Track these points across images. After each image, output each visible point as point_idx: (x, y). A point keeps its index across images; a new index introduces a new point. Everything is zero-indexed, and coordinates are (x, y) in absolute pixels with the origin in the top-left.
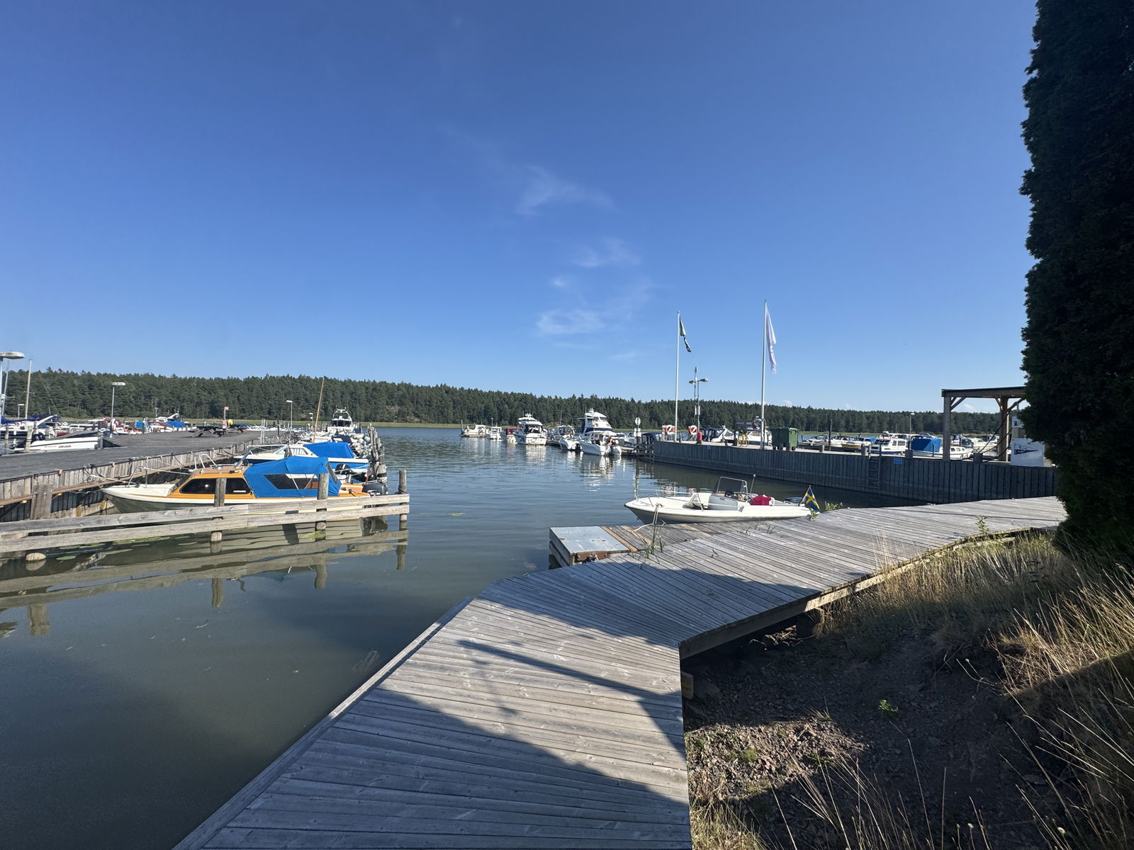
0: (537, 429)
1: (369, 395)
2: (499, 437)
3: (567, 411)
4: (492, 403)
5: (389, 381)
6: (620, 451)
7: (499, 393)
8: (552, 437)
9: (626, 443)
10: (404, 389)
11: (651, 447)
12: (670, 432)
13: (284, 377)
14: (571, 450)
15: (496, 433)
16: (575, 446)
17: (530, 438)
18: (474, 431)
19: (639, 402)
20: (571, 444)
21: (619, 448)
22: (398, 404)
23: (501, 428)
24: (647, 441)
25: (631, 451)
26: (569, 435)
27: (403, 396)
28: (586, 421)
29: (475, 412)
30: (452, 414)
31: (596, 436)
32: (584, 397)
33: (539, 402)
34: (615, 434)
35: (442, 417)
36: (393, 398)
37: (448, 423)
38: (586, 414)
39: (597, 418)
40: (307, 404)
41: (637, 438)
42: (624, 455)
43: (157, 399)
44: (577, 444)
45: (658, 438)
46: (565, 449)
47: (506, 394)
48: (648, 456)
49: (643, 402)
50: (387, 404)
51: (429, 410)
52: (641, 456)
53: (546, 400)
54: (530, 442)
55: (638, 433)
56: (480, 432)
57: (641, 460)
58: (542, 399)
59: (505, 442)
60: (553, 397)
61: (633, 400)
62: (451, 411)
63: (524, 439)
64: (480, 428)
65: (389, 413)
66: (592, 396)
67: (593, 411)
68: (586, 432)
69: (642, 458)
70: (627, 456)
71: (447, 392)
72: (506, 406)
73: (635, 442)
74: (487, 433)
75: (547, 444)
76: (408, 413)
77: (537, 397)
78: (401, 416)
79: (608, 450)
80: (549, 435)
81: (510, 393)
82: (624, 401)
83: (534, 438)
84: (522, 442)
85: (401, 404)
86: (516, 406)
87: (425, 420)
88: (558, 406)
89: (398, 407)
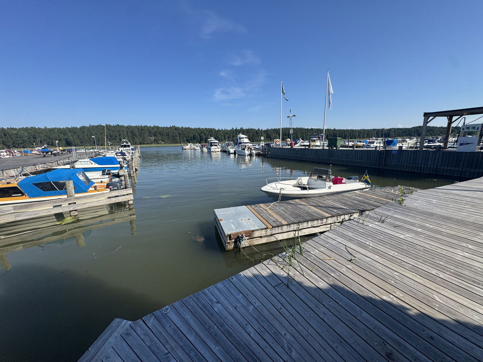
0: (216, 144)
1: (140, 132)
2: (199, 149)
3: (230, 136)
4: (197, 133)
5: (149, 125)
6: (255, 153)
7: (199, 129)
9: (257, 149)
10: (155, 128)
11: (269, 150)
12: (278, 143)
13: (98, 125)
14: (232, 153)
15: (197, 147)
16: (234, 151)
17: (213, 148)
18: (188, 146)
19: (262, 130)
20: (232, 151)
21: (254, 152)
22: (154, 136)
23: (200, 145)
24: (267, 147)
25: (260, 152)
26: (231, 146)
27: (156, 132)
28: (238, 139)
29: (189, 138)
31: (243, 146)
32: (237, 129)
33: (217, 131)
34: (252, 145)
35: (175, 141)
36: (151, 133)
37: (177, 143)
38: (238, 136)
39: (243, 137)
40: (111, 138)
41: (262, 146)
42: (256, 155)
43: (39, 139)
44: (235, 151)
45: (272, 146)
46: (229, 153)
47: (202, 129)
48: (268, 154)
49: (264, 130)
50: (149, 136)
51: (168, 138)
52: (264, 155)
53: (220, 131)
54: (213, 150)
55: (263, 144)
56: (191, 147)
57: (265, 157)
58: (219, 130)
59: (202, 151)
60: (224, 129)
61: (259, 129)
62: (178, 138)
63: (210, 149)
64: (191, 145)
65: (150, 140)
66: (241, 128)
67: (241, 135)
68: (239, 144)
69: (265, 155)
70: (258, 155)
71: (175, 129)
72: (203, 134)
73: (261, 148)
74: (194, 147)
75: (221, 151)
76: (159, 140)
77: (217, 130)
78: (156, 142)
79: (249, 152)
80: (222, 147)
81: (204, 128)
82: (255, 129)
83: (215, 148)
84: (210, 151)
85: (155, 136)
86: (207, 134)
87: (167, 143)
88: (226, 133)
89: (154, 137)
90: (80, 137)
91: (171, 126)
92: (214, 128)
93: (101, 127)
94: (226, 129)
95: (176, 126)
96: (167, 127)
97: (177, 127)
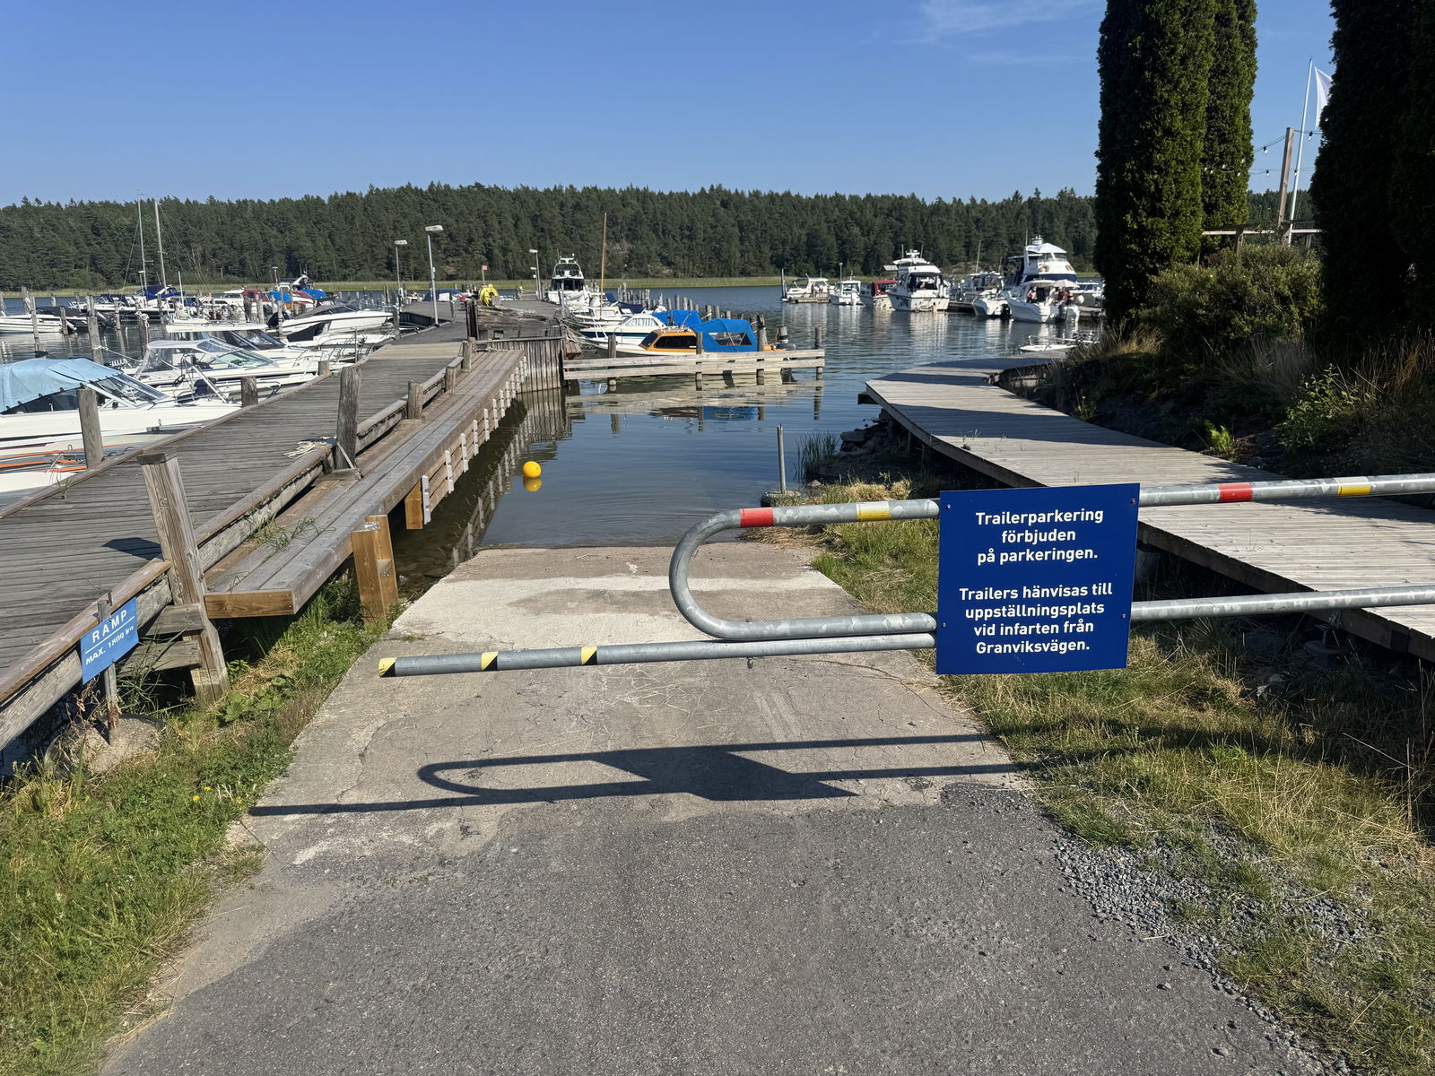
0: (931, 281)
1: (568, 220)
2: (857, 299)
3: (997, 235)
4: (824, 225)
7: (838, 198)
8: (960, 295)
10: (634, 202)
13: (402, 188)
14: (994, 317)
15: (850, 295)
16: (1000, 309)
17: (919, 297)
18: (806, 290)
20: (994, 307)
21: (1077, 309)
22: (627, 237)
23: (859, 282)
26: (994, 291)
27: (636, 219)
28: (1027, 261)
29: (788, 248)
30: (738, 255)
34: (1078, 285)
35: (718, 263)
36: (615, 224)
37: (730, 276)
38: (1027, 247)
39: (1049, 254)
40: (452, 246)
42: (1083, 321)
44: (1004, 306)
46: (984, 317)
47: (854, 199)
50: (606, 237)
51: (690, 249)
53: (948, 208)
54: (919, 306)
56: (816, 292)
58: (939, 208)
60: (966, 201)
62: (735, 249)
63: (906, 301)
64: (817, 284)
67: (1040, 242)
68: (1024, 282)
70: (1090, 320)
71: (724, 204)
72: (856, 230)
74: (832, 293)
75: (950, 309)
76: (649, 257)
77: (928, 204)
78: (636, 265)
79: (1057, 312)
80: (954, 293)
81: (863, 196)
83: (925, 299)
84: (904, 308)
85: (633, 237)
86: (876, 229)
87: (684, 271)
88: (977, 221)
89: (627, 245)
90: (338, 241)
91: (703, 189)
92: (913, 196)
93: (414, 197)
94: (978, 202)
95: (725, 187)
96: (687, 194)
97: (733, 191)
